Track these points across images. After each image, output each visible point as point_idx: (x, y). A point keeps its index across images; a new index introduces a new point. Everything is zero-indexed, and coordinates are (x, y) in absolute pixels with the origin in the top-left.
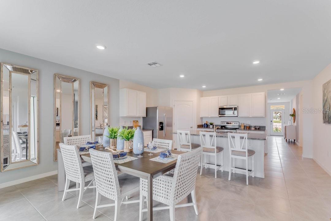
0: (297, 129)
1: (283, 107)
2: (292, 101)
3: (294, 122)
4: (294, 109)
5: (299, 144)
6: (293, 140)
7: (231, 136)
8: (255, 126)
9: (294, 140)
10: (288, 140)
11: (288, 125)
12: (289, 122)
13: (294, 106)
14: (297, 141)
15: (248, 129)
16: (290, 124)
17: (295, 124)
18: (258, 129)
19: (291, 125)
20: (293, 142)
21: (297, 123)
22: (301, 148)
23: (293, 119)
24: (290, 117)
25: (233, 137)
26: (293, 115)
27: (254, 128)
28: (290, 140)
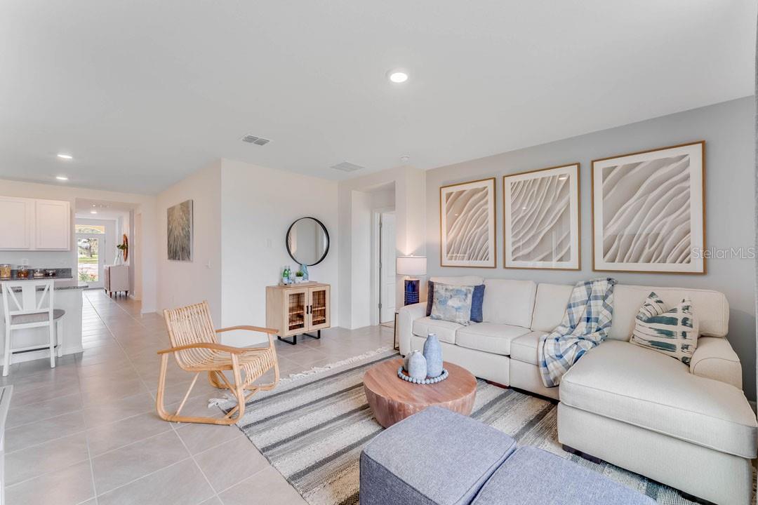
0: (131, 270)
1: (101, 230)
2: (121, 219)
3: (126, 259)
4: (125, 236)
5: (134, 297)
6: (124, 293)
7: (12, 288)
8: (45, 270)
9: (126, 292)
10: (114, 293)
11: (115, 264)
12: (116, 258)
13: (126, 231)
14: (132, 293)
15: (25, 276)
16: (118, 264)
17: (128, 263)
18: (54, 275)
19: (120, 265)
20: (123, 296)
21: (132, 262)
22: (139, 302)
23: (124, 254)
24: (118, 251)
25: (18, 291)
26: (124, 247)
27: (42, 275)
28: (118, 293)
